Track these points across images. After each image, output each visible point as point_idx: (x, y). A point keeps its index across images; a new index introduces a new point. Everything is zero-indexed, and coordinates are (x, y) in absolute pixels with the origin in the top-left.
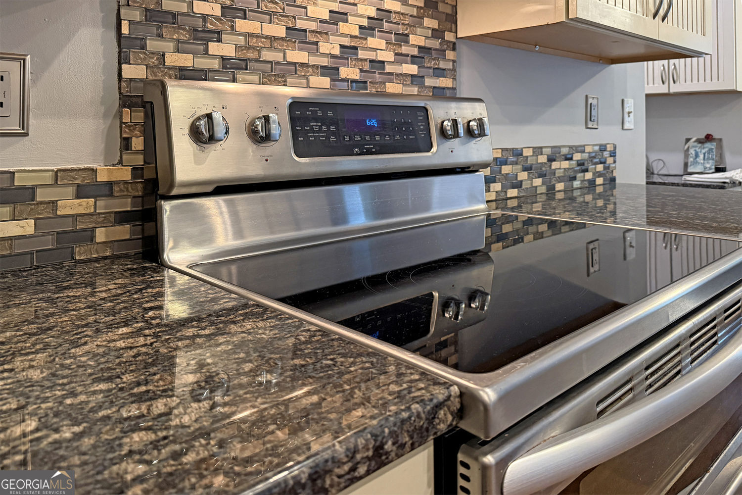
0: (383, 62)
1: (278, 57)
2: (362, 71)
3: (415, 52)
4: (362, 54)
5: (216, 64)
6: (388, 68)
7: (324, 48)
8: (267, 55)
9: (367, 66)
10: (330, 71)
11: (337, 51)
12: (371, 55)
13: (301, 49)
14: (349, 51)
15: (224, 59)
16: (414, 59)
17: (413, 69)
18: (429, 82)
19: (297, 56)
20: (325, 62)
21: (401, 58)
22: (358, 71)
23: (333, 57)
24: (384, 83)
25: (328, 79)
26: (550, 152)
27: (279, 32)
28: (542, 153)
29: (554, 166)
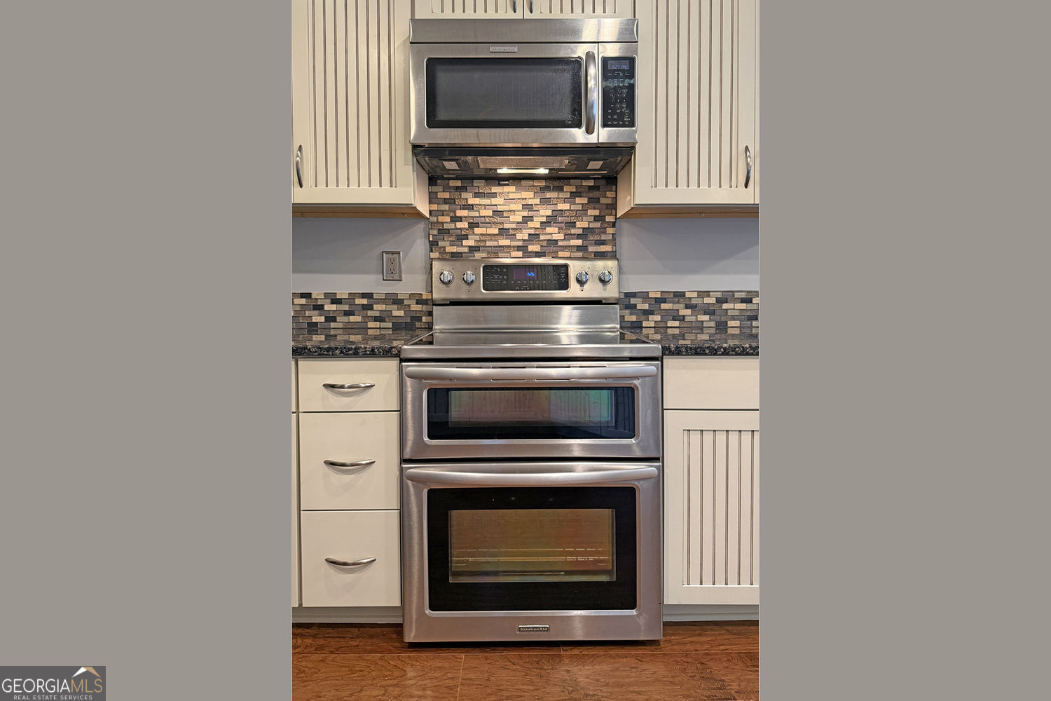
0: (557, 240)
1: (495, 244)
2: (542, 246)
3: (580, 232)
4: (542, 237)
5: (466, 250)
6: (560, 243)
7: (519, 236)
8: (488, 243)
9: (545, 244)
10: (523, 248)
11: (526, 237)
12: (549, 237)
13: (506, 239)
14: (534, 237)
15: (470, 247)
16: (578, 237)
17: (579, 242)
18: (591, 249)
19: (504, 242)
20: (520, 244)
21: (568, 236)
22: (539, 246)
23: (524, 240)
24: (557, 252)
25: (521, 252)
26: (719, 295)
27: (496, 231)
28: (709, 296)
29: (725, 306)
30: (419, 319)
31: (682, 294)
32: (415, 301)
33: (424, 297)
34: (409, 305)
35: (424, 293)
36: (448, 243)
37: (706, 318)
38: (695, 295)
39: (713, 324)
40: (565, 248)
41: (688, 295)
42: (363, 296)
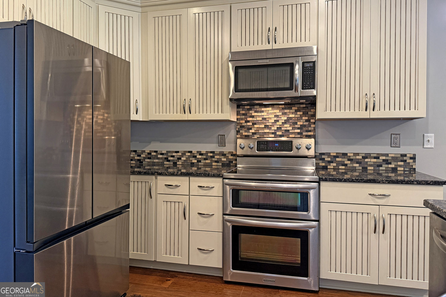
0: (289, 130)
1: (263, 131)
3: (299, 126)
4: (283, 129)
6: (290, 131)
7: (273, 128)
8: (260, 131)
9: (284, 131)
10: (274, 133)
11: (276, 129)
12: (285, 129)
13: (267, 129)
14: (279, 129)
15: (252, 133)
16: (298, 128)
17: (299, 131)
18: (304, 134)
19: (266, 131)
20: (273, 131)
21: (294, 128)
22: (281, 132)
24: (289, 135)
25: (274, 135)
26: (364, 155)
27: (263, 126)
28: (359, 155)
29: (366, 160)
30: (232, 162)
31: (346, 154)
32: (230, 155)
33: (234, 153)
34: (228, 156)
35: (234, 151)
36: (244, 131)
37: (358, 165)
38: (352, 155)
39: (361, 168)
40: (292, 133)
41: (349, 155)
42: (211, 152)
